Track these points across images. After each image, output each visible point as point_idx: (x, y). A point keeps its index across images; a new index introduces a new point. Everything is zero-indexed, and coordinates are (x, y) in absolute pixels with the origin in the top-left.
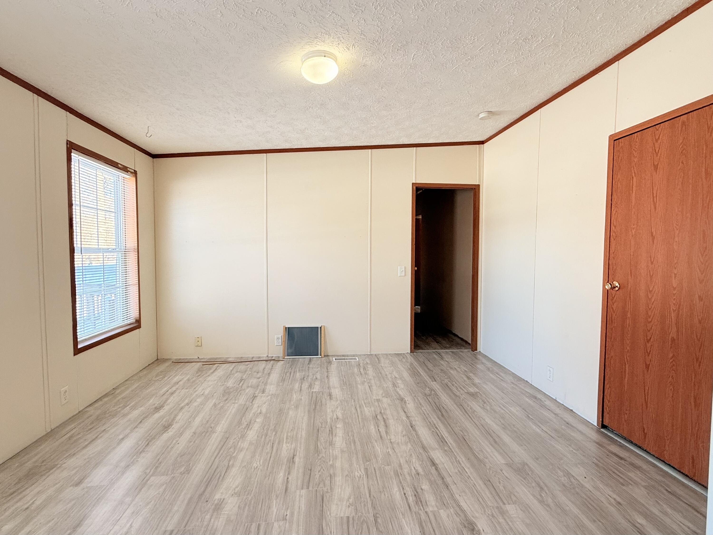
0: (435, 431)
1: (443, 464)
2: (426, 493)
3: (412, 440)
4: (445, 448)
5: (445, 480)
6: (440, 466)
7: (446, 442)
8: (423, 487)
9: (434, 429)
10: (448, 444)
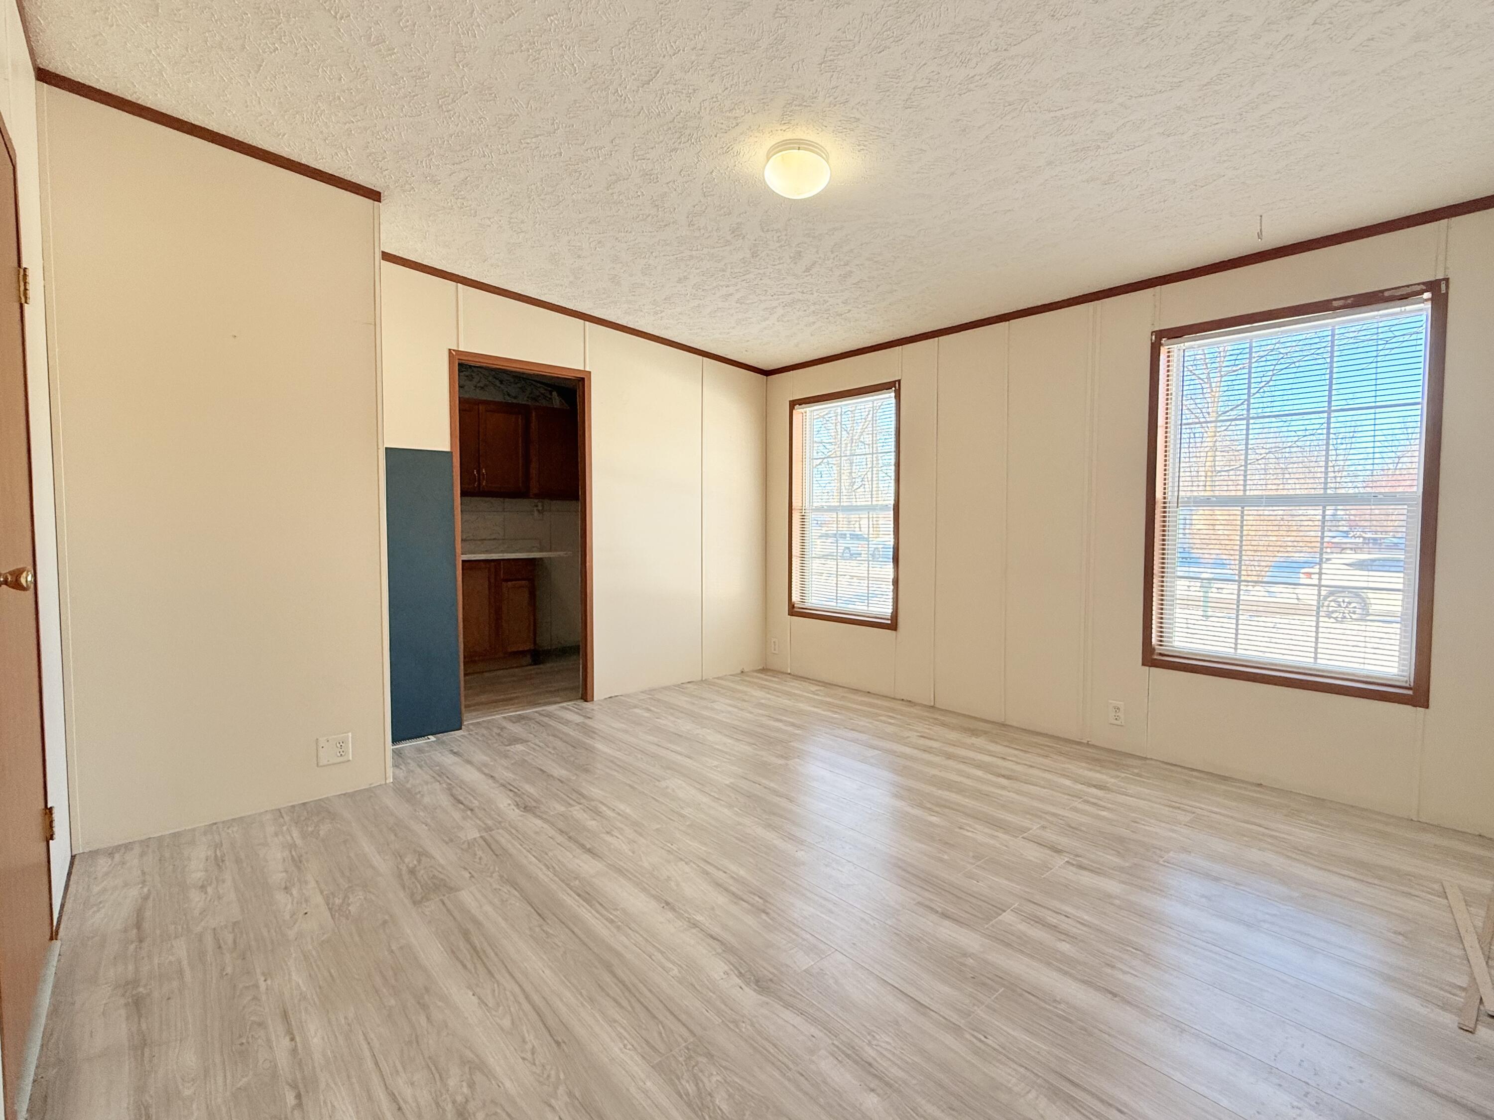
0: (612, 911)
1: (574, 856)
2: (588, 818)
3: (647, 876)
4: (577, 882)
5: (566, 837)
6: (578, 851)
7: (579, 895)
8: (594, 822)
9: (616, 916)
10: (575, 892)
